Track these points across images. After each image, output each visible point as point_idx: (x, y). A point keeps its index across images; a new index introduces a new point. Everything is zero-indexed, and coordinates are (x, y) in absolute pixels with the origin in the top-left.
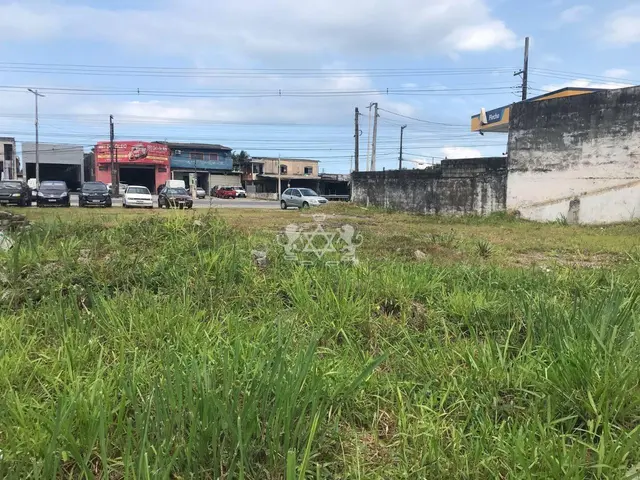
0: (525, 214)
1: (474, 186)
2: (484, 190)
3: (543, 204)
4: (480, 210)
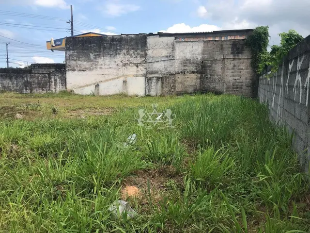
0: (76, 92)
1: (50, 78)
2: (55, 80)
3: (83, 87)
4: (54, 90)
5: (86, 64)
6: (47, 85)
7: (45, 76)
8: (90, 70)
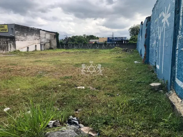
0: (21, 50)
1: (7, 44)
2: (10, 45)
3: (23, 48)
4: (10, 50)
5: (23, 38)
6: (6, 48)
7: (5, 43)
8: (25, 41)
